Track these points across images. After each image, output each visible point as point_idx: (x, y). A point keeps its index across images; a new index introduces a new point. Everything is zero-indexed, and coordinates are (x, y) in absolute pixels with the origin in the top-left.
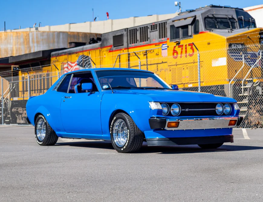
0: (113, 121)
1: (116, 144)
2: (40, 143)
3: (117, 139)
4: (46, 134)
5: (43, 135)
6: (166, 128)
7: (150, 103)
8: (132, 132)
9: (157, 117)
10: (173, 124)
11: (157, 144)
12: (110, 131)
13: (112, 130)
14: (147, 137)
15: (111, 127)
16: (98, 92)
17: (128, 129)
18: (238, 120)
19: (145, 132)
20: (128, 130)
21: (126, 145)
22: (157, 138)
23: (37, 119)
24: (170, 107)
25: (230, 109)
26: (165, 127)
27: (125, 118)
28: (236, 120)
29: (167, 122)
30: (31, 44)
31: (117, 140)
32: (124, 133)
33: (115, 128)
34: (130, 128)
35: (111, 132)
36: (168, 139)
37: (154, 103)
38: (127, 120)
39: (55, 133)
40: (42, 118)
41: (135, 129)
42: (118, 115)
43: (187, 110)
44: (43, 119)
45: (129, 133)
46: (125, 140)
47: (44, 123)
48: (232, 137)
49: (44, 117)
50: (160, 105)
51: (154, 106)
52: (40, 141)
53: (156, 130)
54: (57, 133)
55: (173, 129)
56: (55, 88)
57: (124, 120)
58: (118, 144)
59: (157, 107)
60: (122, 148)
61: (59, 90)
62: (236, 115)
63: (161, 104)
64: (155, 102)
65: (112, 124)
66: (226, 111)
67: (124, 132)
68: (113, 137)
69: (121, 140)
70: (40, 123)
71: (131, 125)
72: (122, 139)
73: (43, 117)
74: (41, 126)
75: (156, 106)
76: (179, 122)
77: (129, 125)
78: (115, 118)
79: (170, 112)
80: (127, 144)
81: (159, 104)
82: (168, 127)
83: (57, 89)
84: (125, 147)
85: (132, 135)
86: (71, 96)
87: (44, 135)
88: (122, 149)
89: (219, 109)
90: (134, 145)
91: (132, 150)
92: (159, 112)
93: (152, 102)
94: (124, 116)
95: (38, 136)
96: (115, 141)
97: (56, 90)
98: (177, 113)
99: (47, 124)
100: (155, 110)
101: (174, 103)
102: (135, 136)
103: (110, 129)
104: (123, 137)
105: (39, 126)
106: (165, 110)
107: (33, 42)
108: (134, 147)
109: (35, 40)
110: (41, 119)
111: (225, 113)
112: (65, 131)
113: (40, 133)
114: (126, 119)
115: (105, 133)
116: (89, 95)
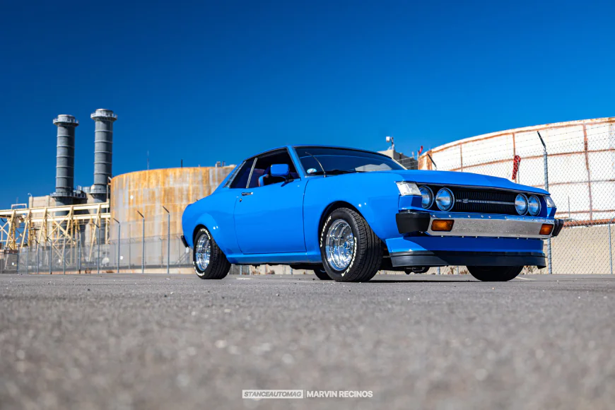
0: (326, 225)
1: (331, 265)
2: (201, 275)
3: (332, 256)
4: (211, 259)
5: (205, 262)
6: (430, 232)
7: (398, 185)
8: (363, 241)
9: (411, 210)
10: (443, 225)
11: (412, 262)
12: (320, 244)
13: (324, 242)
14: (392, 250)
15: (322, 235)
16: (299, 180)
17: (354, 236)
18: (556, 225)
19: (388, 242)
20: (355, 239)
21: (351, 266)
22: (410, 250)
23: (197, 237)
24: (435, 195)
25: (539, 206)
26: (427, 230)
27: (349, 216)
28: (552, 225)
29: (432, 219)
30: (211, 183)
31: (333, 259)
32: (345, 245)
33: (330, 235)
34: (358, 233)
35: (321, 246)
36: (432, 253)
37: (407, 184)
38: (354, 219)
39: (225, 256)
40: (204, 233)
41: (369, 236)
42: (336, 213)
43: (465, 201)
44: (206, 234)
45: (357, 244)
46: (347, 260)
47: (208, 242)
48: (542, 256)
49: (208, 231)
50: (417, 189)
51: (405, 189)
52: (200, 272)
53: (408, 236)
54: (228, 256)
55: (442, 234)
56: (227, 184)
57: (348, 220)
58: (335, 265)
59: (412, 191)
60: (343, 272)
61: (234, 186)
62: (550, 216)
63: (418, 186)
64: (408, 182)
65: (324, 230)
66: (531, 209)
67: (345, 243)
68: (325, 254)
69: (340, 259)
70: (201, 241)
71: (361, 228)
72: (342, 258)
73: (206, 232)
74: (204, 246)
75: (410, 189)
76: (453, 221)
77: (357, 229)
78: (330, 218)
79: (435, 203)
80: (352, 263)
81: (415, 186)
82: (433, 230)
83: (230, 184)
84: (348, 271)
85: (363, 246)
86: (252, 192)
87: (207, 262)
88: (343, 275)
89: (520, 204)
90: (366, 266)
91: (361, 275)
92: (416, 200)
93: (402, 183)
94: (348, 212)
95: (198, 263)
96: (330, 260)
97: (228, 186)
98: (447, 206)
99: (213, 242)
100: (407, 196)
101: (441, 187)
102: (368, 249)
103: (320, 240)
104: (345, 254)
105: (200, 246)
106: (426, 199)
107: (214, 180)
108: (364, 270)
109: (216, 178)
110: (204, 235)
111: (530, 213)
112: (241, 252)
113: (202, 258)
114: (350, 218)
115: (311, 249)
116: (283, 186)
